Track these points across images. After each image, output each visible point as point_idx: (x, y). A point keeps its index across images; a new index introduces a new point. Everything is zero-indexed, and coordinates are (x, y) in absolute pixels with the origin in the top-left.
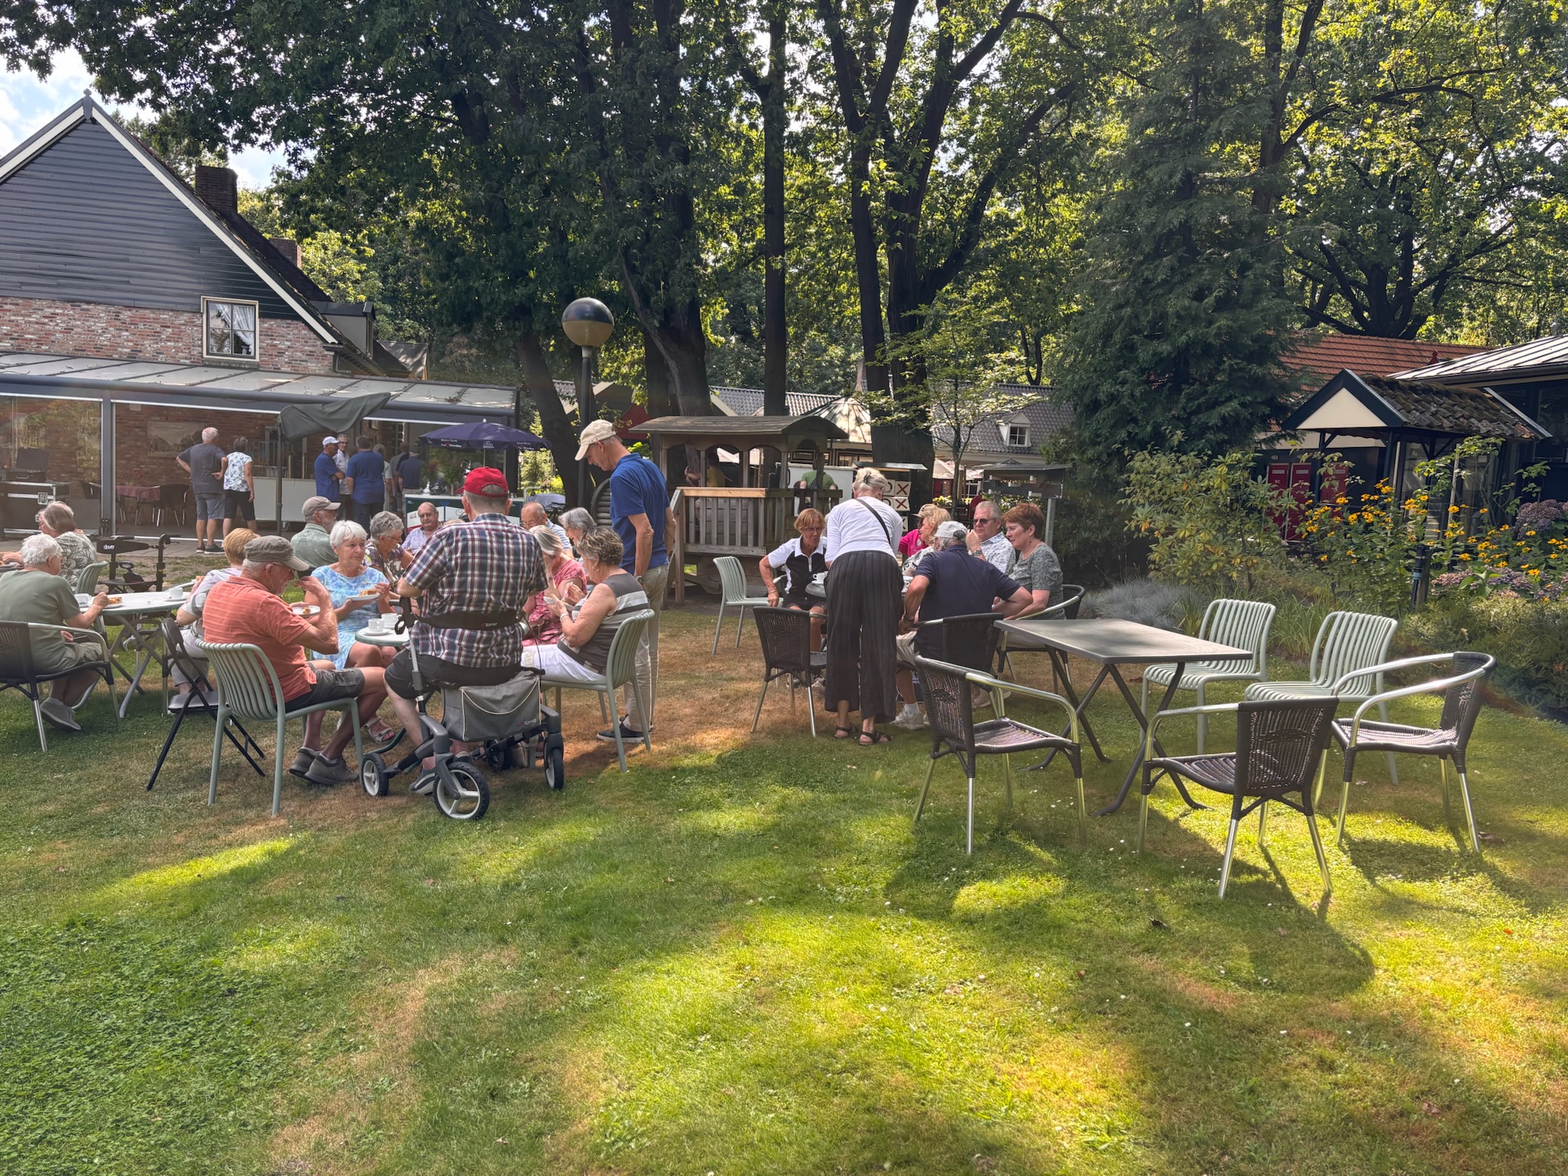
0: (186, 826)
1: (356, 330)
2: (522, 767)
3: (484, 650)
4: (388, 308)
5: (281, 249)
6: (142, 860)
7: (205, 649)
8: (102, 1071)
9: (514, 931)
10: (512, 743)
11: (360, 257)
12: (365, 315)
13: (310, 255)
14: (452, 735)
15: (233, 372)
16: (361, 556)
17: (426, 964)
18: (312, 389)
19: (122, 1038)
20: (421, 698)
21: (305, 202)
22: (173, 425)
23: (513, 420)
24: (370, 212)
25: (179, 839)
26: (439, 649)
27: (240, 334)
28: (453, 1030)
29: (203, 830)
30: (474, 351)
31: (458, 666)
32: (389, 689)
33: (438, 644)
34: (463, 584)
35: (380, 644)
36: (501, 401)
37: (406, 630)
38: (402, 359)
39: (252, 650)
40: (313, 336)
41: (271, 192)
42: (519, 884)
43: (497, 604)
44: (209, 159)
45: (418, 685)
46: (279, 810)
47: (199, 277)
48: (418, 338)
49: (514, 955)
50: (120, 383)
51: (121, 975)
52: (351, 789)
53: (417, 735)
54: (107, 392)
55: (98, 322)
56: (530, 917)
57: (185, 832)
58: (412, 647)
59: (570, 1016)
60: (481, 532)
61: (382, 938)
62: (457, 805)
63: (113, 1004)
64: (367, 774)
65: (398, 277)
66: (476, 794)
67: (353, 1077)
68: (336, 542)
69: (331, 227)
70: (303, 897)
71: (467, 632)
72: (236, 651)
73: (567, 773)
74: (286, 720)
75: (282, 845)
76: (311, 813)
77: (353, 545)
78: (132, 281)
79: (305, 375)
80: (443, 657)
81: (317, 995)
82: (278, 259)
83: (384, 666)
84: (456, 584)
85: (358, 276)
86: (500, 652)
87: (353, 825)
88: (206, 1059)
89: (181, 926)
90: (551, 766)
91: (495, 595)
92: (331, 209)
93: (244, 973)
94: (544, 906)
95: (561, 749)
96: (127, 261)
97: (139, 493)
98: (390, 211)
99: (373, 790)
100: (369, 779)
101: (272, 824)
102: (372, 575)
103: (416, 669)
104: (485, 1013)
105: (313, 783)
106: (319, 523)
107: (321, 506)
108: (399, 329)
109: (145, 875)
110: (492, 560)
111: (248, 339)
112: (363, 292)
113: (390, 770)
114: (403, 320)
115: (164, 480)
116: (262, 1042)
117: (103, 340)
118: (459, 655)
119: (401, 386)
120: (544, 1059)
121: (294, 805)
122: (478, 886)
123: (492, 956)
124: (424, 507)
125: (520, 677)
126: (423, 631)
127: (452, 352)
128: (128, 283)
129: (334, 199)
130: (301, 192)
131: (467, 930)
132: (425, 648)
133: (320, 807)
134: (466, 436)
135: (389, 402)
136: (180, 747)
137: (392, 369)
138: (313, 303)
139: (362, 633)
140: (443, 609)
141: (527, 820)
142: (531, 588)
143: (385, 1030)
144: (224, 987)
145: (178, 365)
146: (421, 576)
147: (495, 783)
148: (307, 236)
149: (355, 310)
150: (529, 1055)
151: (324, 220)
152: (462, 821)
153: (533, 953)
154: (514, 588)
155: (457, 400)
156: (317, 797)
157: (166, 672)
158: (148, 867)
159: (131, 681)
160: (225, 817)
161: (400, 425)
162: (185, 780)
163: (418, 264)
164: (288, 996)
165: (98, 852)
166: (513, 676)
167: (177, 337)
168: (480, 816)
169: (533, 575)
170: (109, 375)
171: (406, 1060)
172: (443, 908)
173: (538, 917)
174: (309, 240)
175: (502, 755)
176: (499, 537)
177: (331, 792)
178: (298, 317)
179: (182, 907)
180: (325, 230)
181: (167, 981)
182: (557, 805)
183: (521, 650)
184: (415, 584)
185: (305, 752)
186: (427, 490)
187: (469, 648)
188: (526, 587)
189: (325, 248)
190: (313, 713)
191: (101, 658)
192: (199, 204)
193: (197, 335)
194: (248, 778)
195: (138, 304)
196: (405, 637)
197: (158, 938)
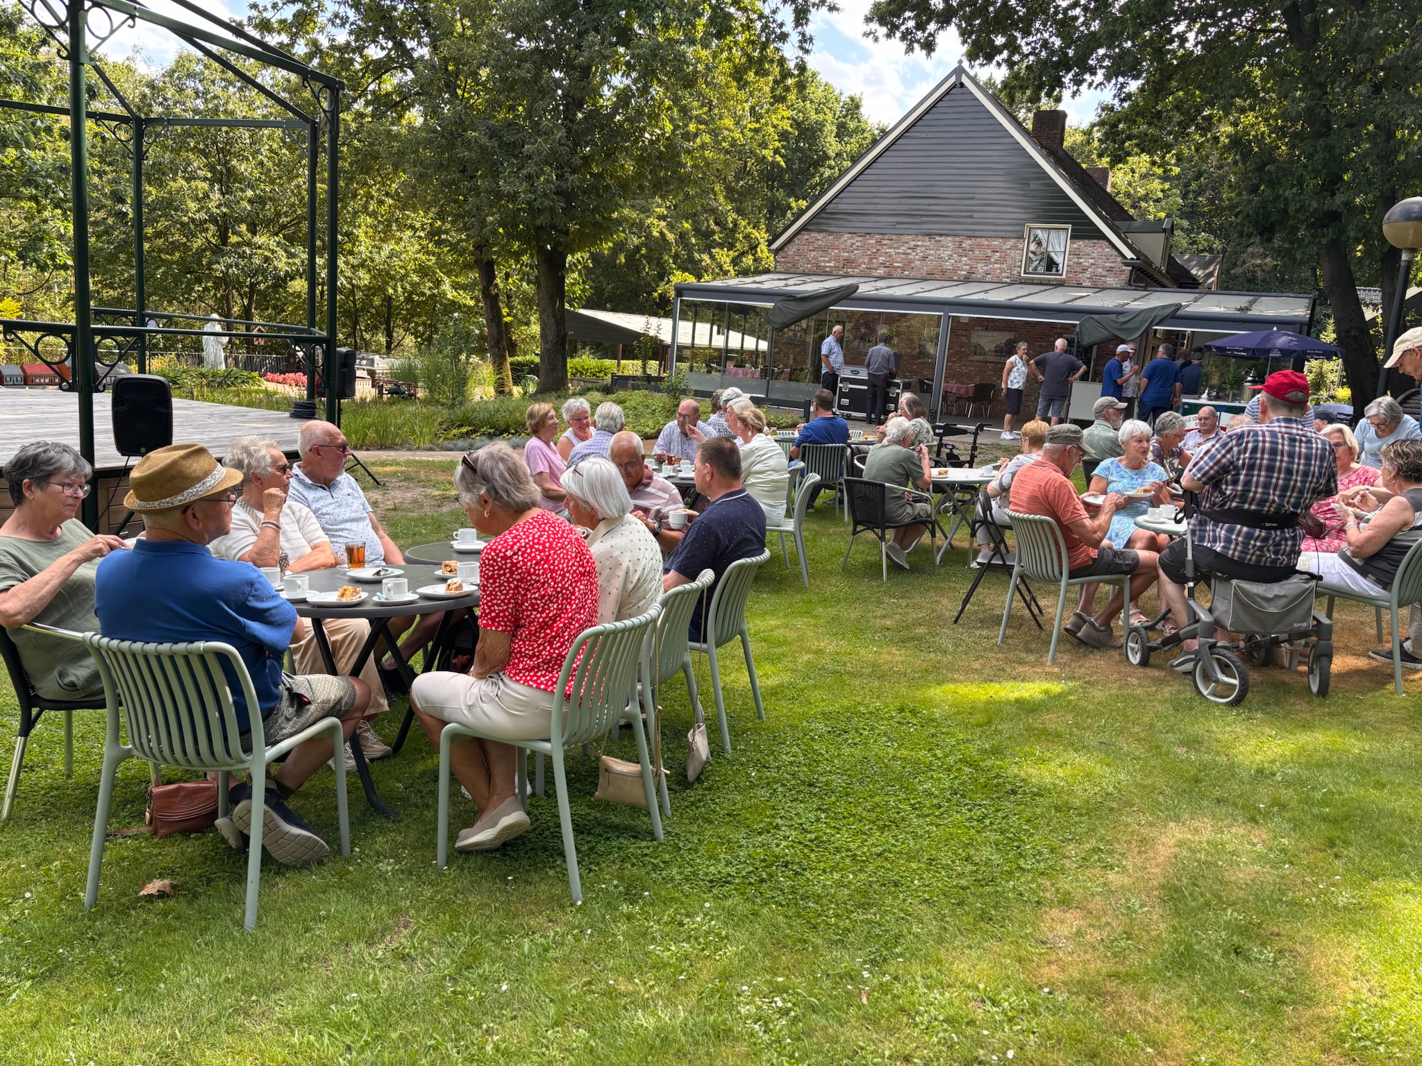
0: (982, 657)
1: (1153, 246)
2: (1283, 667)
3: (1261, 549)
4: (1185, 223)
5: (1095, 176)
6: (950, 675)
7: (1011, 517)
8: (921, 821)
9: (1267, 815)
10: (1276, 642)
11: (1165, 178)
12: (1164, 231)
13: (1118, 180)
14: (1217, 624)
15: (1043, 288)
16: (1145, 452)
17: (1177, 819)
18: (1107, 301)
19: (935, 801)
20: (1191, 584)
21: (1123, 131)
22: (990, 334)
23: (1305, 328)
24: (1182, 134)
25: (977, 665)
26: (1215, 541)
27: (1053, 255)
28: (1200, 881)
29: (994, 662)
30: (1268, 260)
31: (1232, 559)
32: (1161, 572)
33: (1214, 537)
34: (1247, 483)
35: (1158, 532)
36: (1296, 308)
37: (1185, 522)
38: (1194, 272)
39: (1049, 523)
40: (1115, 253)
41: (1093, 125)
42: (1273, 774)
43: (1281, 506)
44: (1045, 104)
45: (1189, 572)
46: (1054, 659)
47: (1026, 208)
48: (1211, 250)
49: (1265, 836)
50: (958, 300)
51: (935, 755)
52: (1115, 655)
53: (1183, 618)
54: (947, 307)
55: (946, 251)
56: (1283, 807)
57: (981, 661)
58: (1188, 537)
59: (1321, 910)
60: (1274, 434)
61: (1138, 785)
62: (1215, 688)
63: (929, 775)
64: (1131, 644)
65: (1199, 193)
66: (1236, 682)
67: (1109, 891)
68: (1125, 438)
69: (1143, 151)
70: (1071, 734)
71: (1245, 529)
72: (1035, 521)
73: (1332, 684)
74: (1068, 585)
75: (1056, 688)
76: (1080, 667)
77: (1140, 441)
78: (975, 215)
79: (1103, 289)
80: (1218, 549)
81: (1080, 815)
82: (1090, 185)
83: (1159, 551)
84: (1241, 483)
85: (1160, 195)
86: (1276, 553)
87: (1116, 685)
88: (994, 837)
89: (978, 731)
90: (1317, 672)
91: (1280, 497)
92: (1146, 135)
93: (1023, 780)
94: (1300, 801)
95: (1330, 657)
96: (973, 198)
97: (959, 389)
98: (1203, 129)
99: (1135, 659)
100: (1132, 649)
101: (1047, 669)
102: (1153, 469)
103: (1190, 557)
104: (1233, 878)
105: (1082, 643)
106: (1107, 420)
107: (1111, 405)
108: (1194, 243)
109: (952, 686)
110: (1282, 462)
111: (1058, 259)
112: (1163, 209)
113: (1153, 644)
114: (1198, 233)
115: (977, 380)
116: (1036, 837)
117: (948, 265)
118: (1235, 550)
119: (1192, 296)
120: (1291, 938)
121: (1066, 658)
122: (1232, 766)
123: (1242, 831)
124: (1204, 412)
125: (1295, 579)
126: (1202, 523)
127: (1244, 262)
128: (971, 217)
129: (1150, 124)
130: (1119, 121)
131: (1218, 801)
132: (1202, 539)
133: (1087, 665)
134: (1252, 344)
135: (1179, 313)
136: (979, 594)
137: (1186, 282)
138: (1117, 223)
139: (1140, 519)
140: (1224, 504)
141: (1285, 718)
142: (1319, 494)
143: (1139, 862)
144: (1009, 787)
145: (1000, 284)
146: (1207, 472)
147: (1254, 676)
148: (1120, 162)
149: (1156, 227)
150: (1276, 930)
151: (1137, 145)
152: (1218, 704)
153: (1285, 841)
154: (1301, 492)
155: (1248, 309)
156: (1085, 656)
157: (973, 535)
158: (954, 681)
159: (946, 538)
160: (1011, 656)
161: (1183, 334)
162: (981, 621)
163: (1222, 178)
164: (1057, 809)
165: (920, 660)
166: (1287, 578)
167: (1002, 260)
168: (1236, 703)
169: (1323, 481)
170: (949, 293)
171: (1156, 893)
172: (1196, 775)
173: (1292, 809)
174: (1121, 165)
175: (1263, 652)
176: (1292, 440)
177: (1098, 655)
178: (1104, 237)
179: (979, 718)
180: (1137, 154)
181: (967, 770)
182: (1319, 711)
183: (1299, 553)
184: (1199, 479)
185: (1078, 616)
186: (1205, 396)
187: (1246, 544)
188: (1313, 492)
189: (1133, 171)
190: (1089, 583)
191: (929, 516)
192: (1034, 144)
193: (1018, 257)
194: (1030, 629)
195: (977, 234)
196: (1183, 527)
197: (961, 736)
